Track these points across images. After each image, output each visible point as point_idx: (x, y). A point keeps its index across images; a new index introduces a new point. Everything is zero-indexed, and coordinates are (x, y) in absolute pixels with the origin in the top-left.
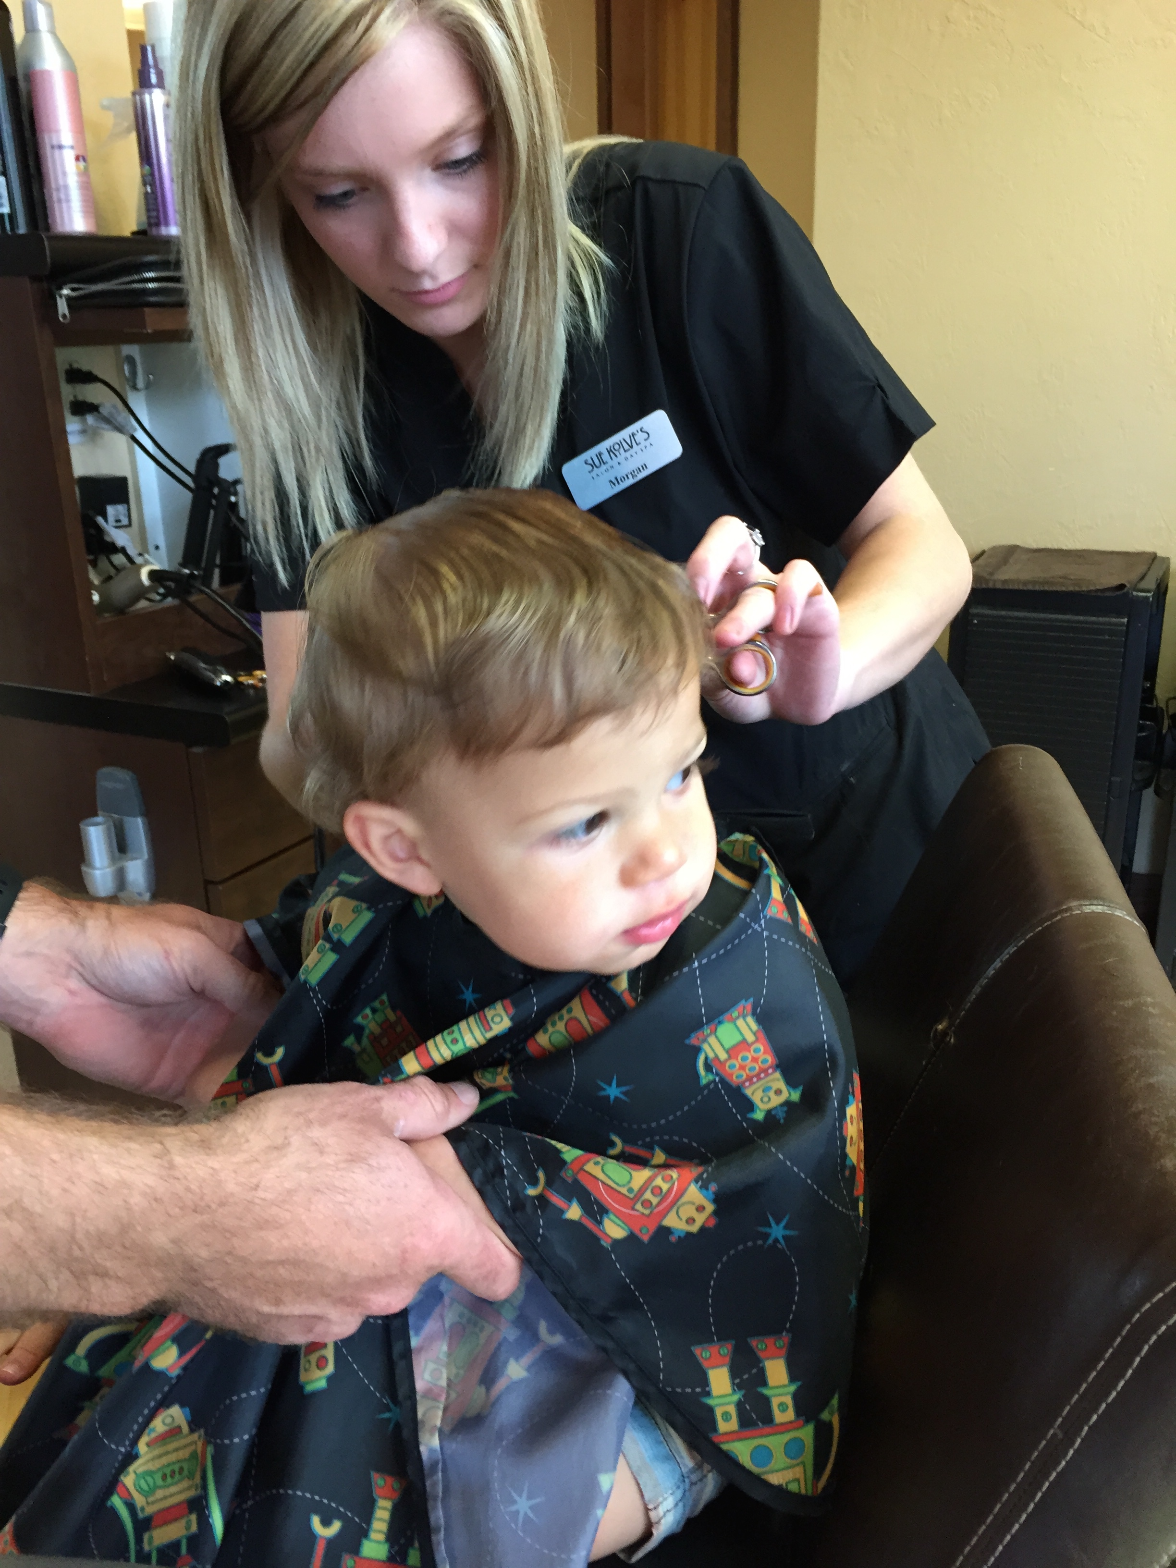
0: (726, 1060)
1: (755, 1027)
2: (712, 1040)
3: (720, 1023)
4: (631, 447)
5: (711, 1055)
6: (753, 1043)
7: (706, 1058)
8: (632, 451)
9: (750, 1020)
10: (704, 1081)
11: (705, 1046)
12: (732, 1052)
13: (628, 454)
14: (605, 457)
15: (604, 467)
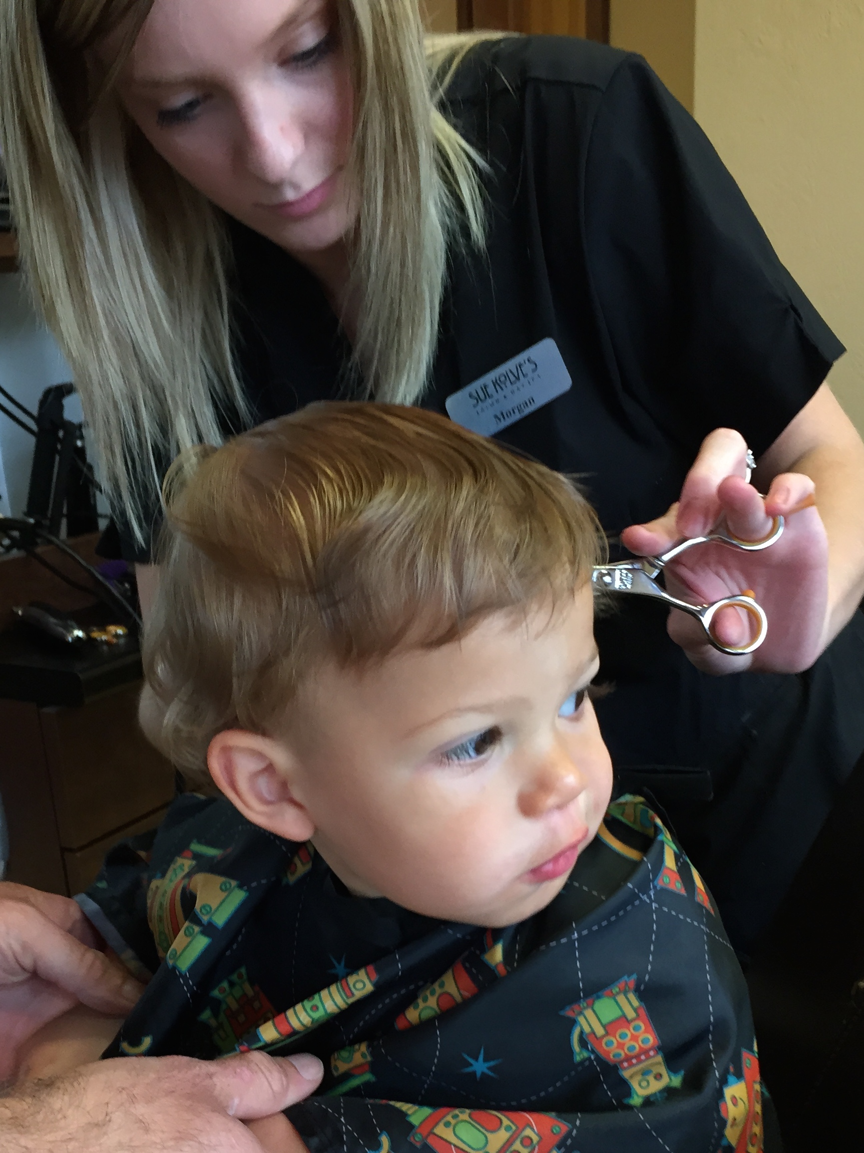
0: (603, 1036)
1: (636, 1003)
2: (589, 1013)
3: (599, 997)
4: (518, 378)
5: (587, 1029)
6: (634, 1020)
7: (582, 1032)
8: (518, 384)
9: (632, 997)
10: (578, 1059)
11: (581, 1019)
12: (610, 1028)
13: (515, 387)
14: (491, 389)
15: (489, 401)
